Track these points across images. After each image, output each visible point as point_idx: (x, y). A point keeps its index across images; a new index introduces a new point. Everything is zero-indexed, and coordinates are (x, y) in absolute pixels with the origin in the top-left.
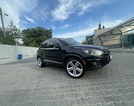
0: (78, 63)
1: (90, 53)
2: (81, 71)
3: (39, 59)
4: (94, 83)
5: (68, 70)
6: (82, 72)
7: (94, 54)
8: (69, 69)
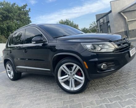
0: (76, 67)
1: (95, 48)
2: (81, 80)
3: (8, 66)
4: (105, 99)
5: (60, 81)
6: (83, 81)
7: (102, 49)
8: (62, 79)
